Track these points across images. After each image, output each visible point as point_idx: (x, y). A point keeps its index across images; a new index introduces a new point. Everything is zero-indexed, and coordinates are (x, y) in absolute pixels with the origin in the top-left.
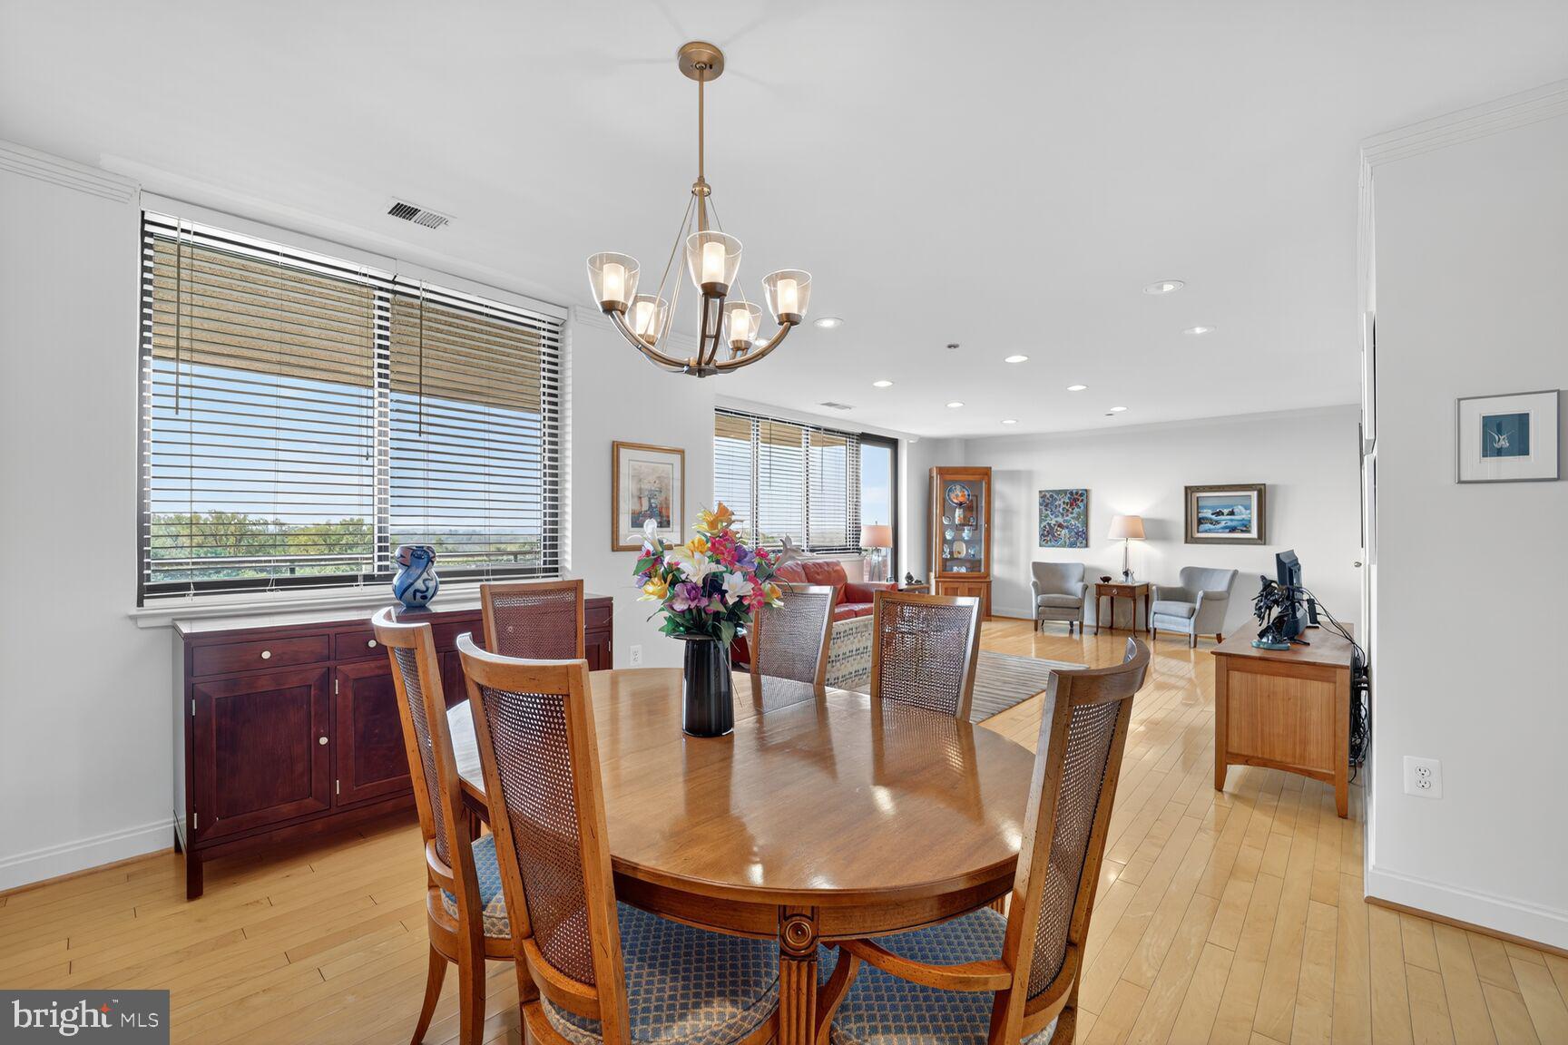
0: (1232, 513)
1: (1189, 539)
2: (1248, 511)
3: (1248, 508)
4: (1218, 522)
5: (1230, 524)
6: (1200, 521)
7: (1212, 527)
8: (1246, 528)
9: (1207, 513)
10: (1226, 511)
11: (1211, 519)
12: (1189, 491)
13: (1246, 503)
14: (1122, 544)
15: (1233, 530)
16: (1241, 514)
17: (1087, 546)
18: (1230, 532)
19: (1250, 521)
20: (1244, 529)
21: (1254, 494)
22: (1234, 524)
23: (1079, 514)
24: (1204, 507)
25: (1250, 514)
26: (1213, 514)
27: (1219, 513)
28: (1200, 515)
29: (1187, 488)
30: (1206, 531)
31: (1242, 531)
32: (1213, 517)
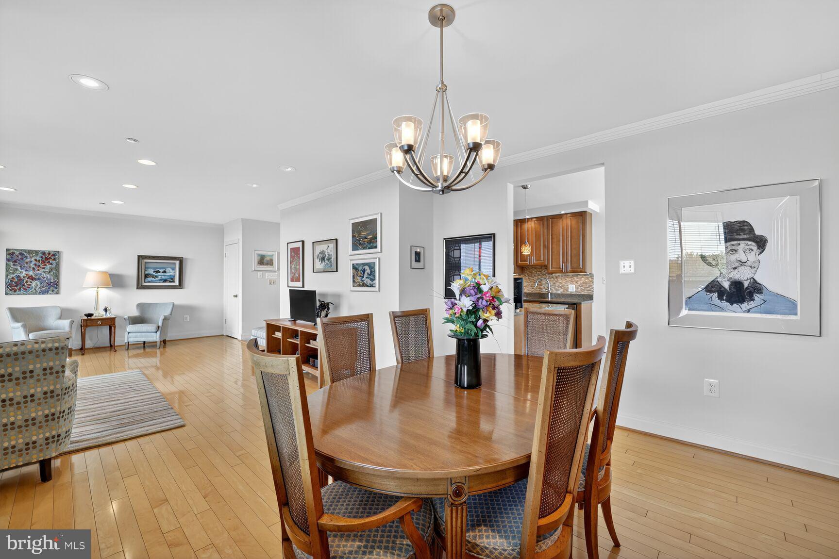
0: (165, 272)
1: (140, 286)
2: (174, 271)
3: (174, 269)
4: (157, 277)
5: (163, 277)
6: (146, 276)
7: (153, 279)
8: (172, 280)
9: (151, 272)
10: (161, 271)
11: (153, 275)
12: (140, 258)
13: (173, 266)
14: (93, 291)
15: (165, 281)
16: (170, 272)
17: (58, 293)
18: (164, 282)
19: (174, 276)
20: (171, 280)
21: (177, 262)
22: (166, 278)
23: (51, 270)
24: (148, 268)
25: (175, 272)
26: (154, 272)
27: (157, 272)
28: (146, 272)
29: (139, 257)
30: (149, 282)
31: (170, 282)
32: (154, 273)
